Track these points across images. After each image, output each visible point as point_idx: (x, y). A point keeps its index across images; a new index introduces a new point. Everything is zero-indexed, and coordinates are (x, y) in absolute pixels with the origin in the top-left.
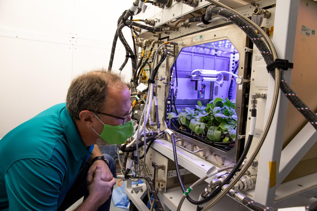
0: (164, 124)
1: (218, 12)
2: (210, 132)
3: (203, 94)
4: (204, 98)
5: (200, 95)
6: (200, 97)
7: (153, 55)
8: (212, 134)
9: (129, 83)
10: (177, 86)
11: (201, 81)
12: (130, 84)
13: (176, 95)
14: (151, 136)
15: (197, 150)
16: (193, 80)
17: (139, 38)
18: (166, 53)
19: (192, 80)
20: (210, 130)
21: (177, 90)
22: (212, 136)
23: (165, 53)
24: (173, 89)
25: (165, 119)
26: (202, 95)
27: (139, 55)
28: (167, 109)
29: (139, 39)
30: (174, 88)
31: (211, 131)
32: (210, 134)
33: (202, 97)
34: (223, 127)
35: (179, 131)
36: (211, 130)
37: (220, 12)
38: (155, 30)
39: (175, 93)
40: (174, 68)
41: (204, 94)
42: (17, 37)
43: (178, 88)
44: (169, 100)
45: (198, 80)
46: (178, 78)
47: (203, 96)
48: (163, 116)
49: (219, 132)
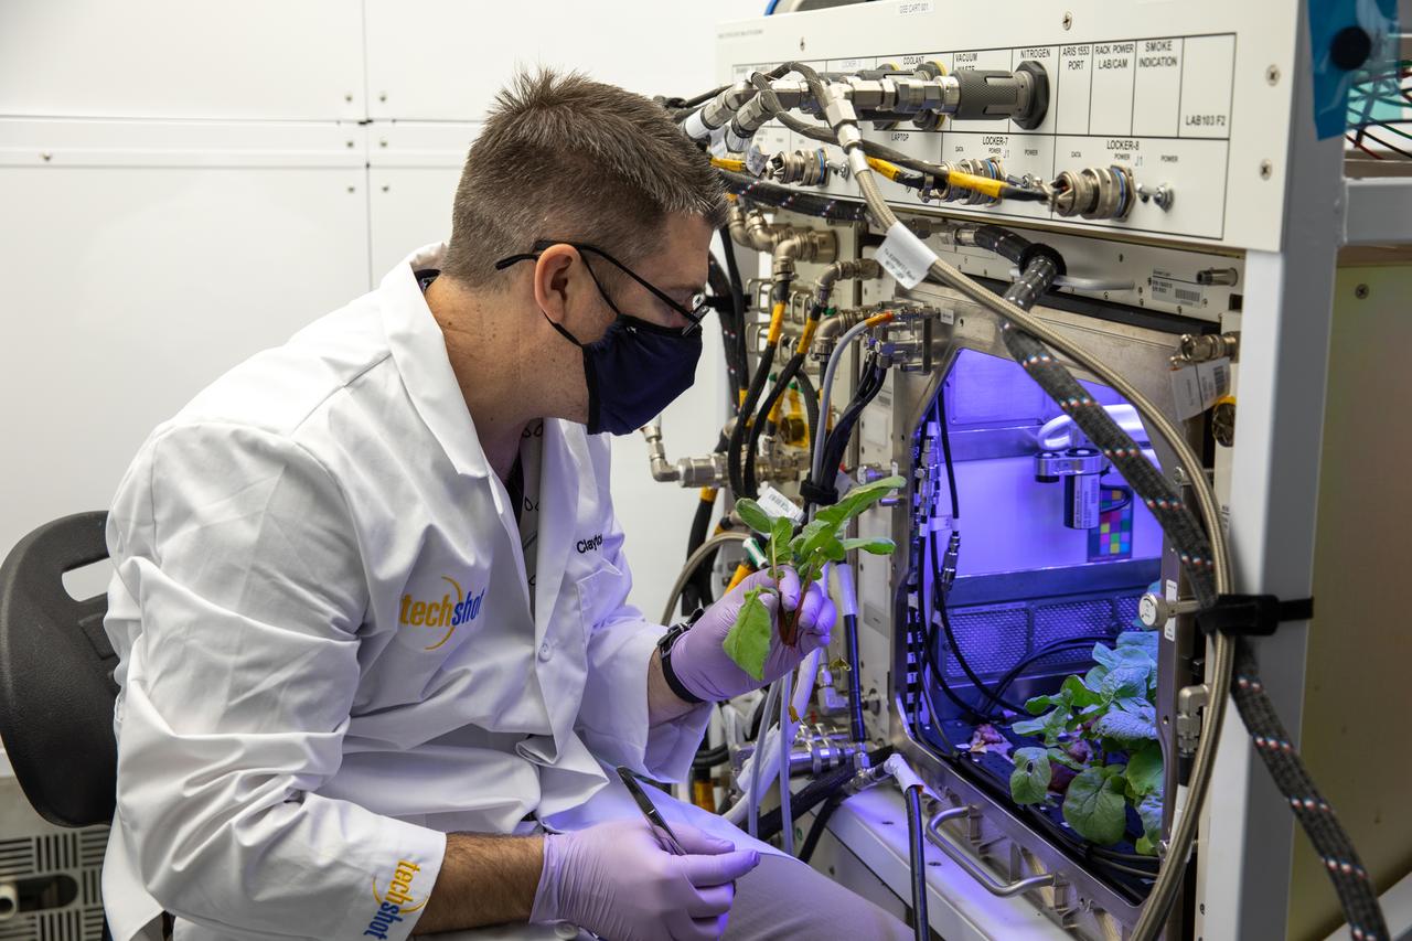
0: (892, 709)
1: (1028, 362)
2: (1075, 800)
3: (1126, 534)
4: (1129, 554)
5: (1103, 542)
6: (1103, 551)
7: (827, 348)
8: (1084, 811)
9: (708, 460)
10: (956, 515)
11: (1097, 477)
12: (713, 463)
13: (952, 562)
14: (829, 776)
15: (1033, 876)
16: (1050, 474)
17: (753, 215)
18: (882, 357)
19: (1043, 474)
20: (1077, 788)
21: (955, 534)
22: (1086, 820)
23: (879, 358)
24: (933, 534)
25: (897, 688)
26: (1115, 536)
27: (761, 292)
28: (910, 635)
29: (756, 220)
30: (936, 528)
31: (1081, 794)
32: (1076, 807)
33: (1115, 548)
34: (1137, 781)
35: (959, 763)
36: (1082, 790)
37: (1035, 365)
38: (828, 212)
39: (949, 550)
40: (934, 430)
41: (1130, 530)
42: (47, 158)
43: (959, 525)
44: (912, 589)
45: (1078, 472)
46: (958, 468)
47: (1121, 543)
48: (889, 670)
49: (1119, 802)
